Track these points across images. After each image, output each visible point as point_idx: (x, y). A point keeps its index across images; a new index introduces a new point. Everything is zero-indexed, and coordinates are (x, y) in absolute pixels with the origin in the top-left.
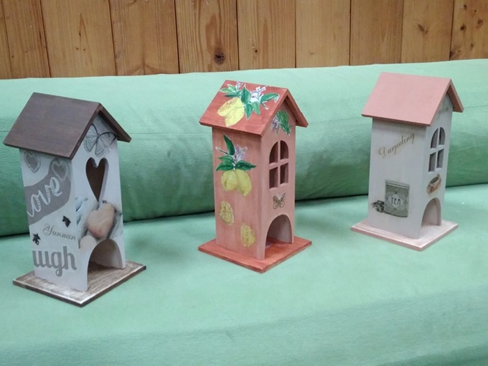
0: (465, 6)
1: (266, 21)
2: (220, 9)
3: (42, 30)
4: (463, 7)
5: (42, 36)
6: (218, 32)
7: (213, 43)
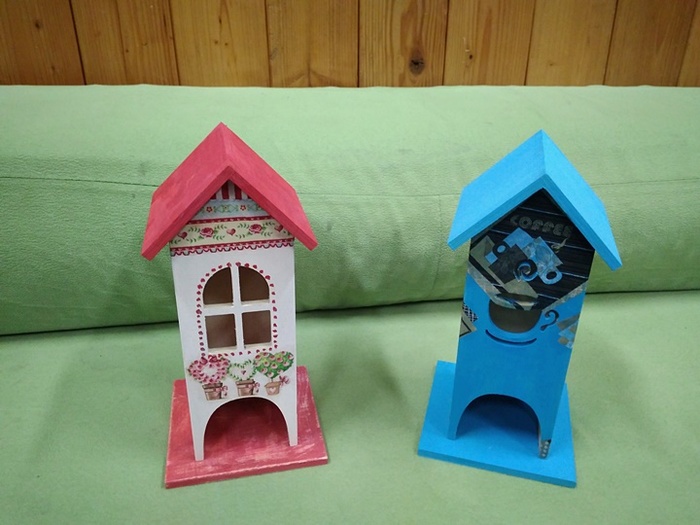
1: (490, 11)
3: (167, 13)
5: (168, 22)
6: (419, 25)
7: (409, 42)
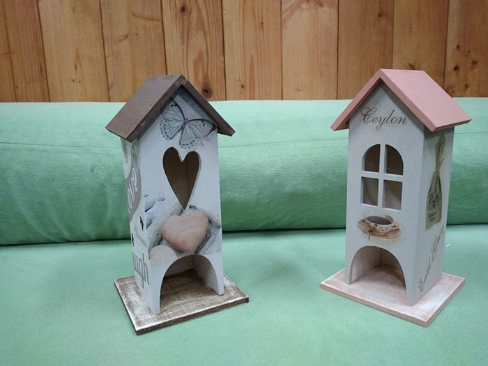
0: (458, 47)
1: (252, 58)
2: (207, 45)
3: (43, 64)
4: (455, 48)
5: (43, 69)
6: (205, 67)
7: (200, 77)
